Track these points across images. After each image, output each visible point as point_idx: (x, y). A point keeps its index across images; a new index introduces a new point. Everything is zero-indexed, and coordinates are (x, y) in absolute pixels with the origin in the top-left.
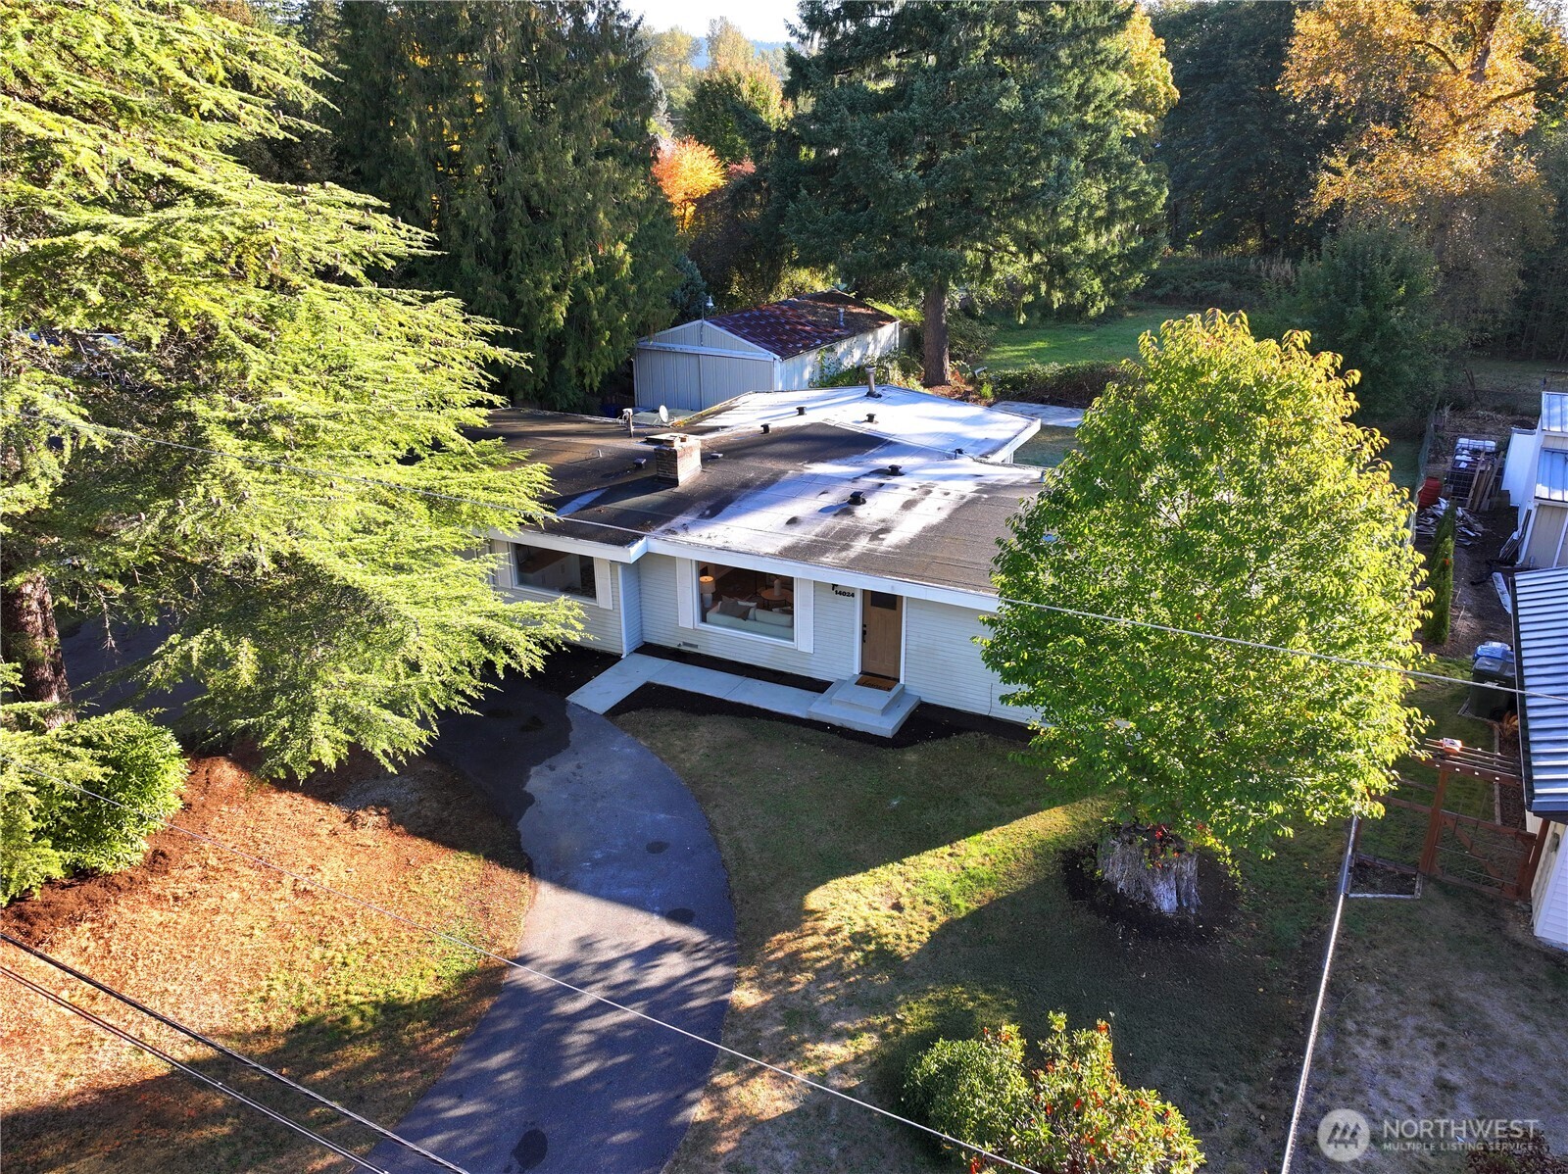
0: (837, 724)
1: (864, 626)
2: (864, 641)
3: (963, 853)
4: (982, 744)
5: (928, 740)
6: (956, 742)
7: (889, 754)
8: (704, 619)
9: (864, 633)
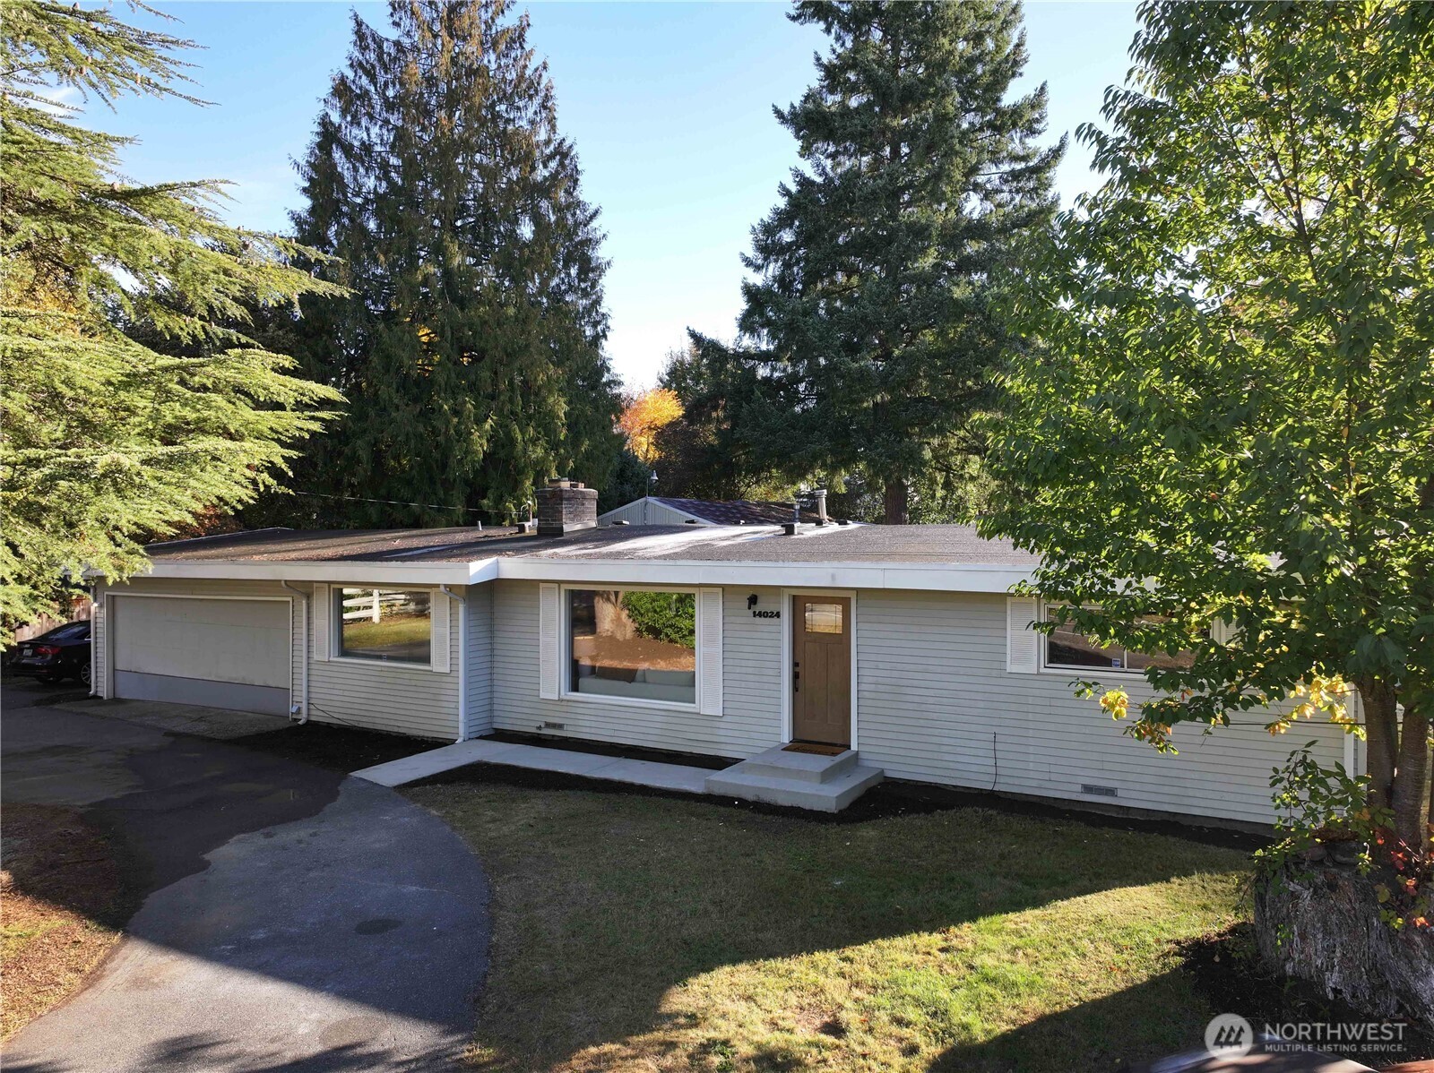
0: (750, 797)
1: (796, 664)
2: (795, 689)
3: (970, 946)
4: (987, 820)
5: (896, 815)
6: (944, 818)
7: (833, 830)
8: (575, 687)
9: (796, 676)
